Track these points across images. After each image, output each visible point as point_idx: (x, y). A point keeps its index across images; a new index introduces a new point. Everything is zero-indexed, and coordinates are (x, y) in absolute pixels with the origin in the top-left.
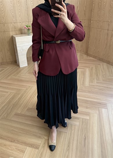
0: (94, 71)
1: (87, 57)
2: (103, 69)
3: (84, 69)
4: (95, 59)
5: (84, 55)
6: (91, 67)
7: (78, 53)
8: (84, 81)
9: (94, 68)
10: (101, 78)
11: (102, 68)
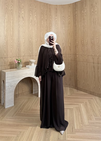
0: (89, 106)
1: (78, 91)
2: (97, 103)
3: (78, 104)
4: (86, 93)
5: (73, 89)
6: (85, 102)
7: (67, 87)
8: (81, 118)
9: (88, 103)
10: (98, 114)
11: (95, 102)
